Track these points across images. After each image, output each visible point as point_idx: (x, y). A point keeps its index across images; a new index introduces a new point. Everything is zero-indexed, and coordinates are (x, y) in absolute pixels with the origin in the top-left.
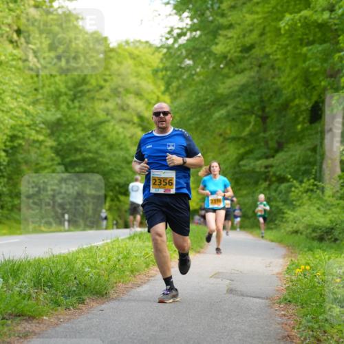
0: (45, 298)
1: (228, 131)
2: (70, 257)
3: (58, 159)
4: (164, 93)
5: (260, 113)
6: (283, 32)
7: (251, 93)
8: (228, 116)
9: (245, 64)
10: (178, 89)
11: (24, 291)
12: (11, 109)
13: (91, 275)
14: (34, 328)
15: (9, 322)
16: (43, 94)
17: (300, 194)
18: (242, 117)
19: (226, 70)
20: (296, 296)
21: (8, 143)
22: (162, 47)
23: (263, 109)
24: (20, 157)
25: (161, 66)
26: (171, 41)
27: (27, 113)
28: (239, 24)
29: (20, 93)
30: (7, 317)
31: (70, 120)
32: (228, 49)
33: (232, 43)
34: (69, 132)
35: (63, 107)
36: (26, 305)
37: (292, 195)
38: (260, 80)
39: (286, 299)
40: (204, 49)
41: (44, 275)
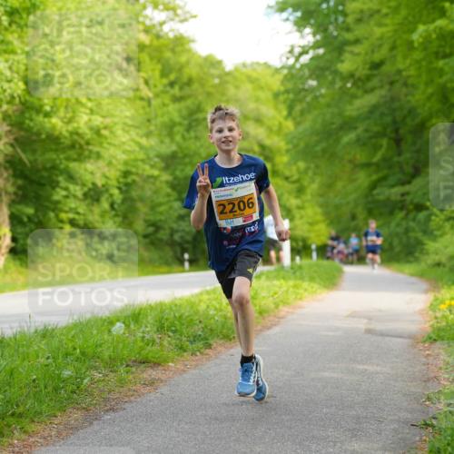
0: (170, 344)
1: (358, 157)
2: (193, 300)
3: (175, 195)
4: (286, 118)
5: (393, 135)
6: (416, 45)
7: (382, 114)
8: (358, 140)
9: (375, 82)
10: (302, 113)
11: (147, 337)
12: (124, 143)
13: (216, 318)
14: (160, 375)
15: (134, 369)
16: (156, 126)
17: (441, 223)
18: (373, 141)
19: (353, 90)
20: (442, 334)
21: (121, 180)
22: (283, 67)
23: (397, 131)
24: (134, 194)
25: (282, 89)
26: (291, 61)
27: (141, 147)
28: (367, 39)
29: (132, 126)
30: (131, 364)
31: (186, 152)
32: (355, 67)
33: (359, 60)
34: (186, 164)
35: (178, 138)
36: (150, 351)
37: (433, 225)
38: (393, 99)
39: (430, 338)
40: (327, 69)
41: (167, 319)
